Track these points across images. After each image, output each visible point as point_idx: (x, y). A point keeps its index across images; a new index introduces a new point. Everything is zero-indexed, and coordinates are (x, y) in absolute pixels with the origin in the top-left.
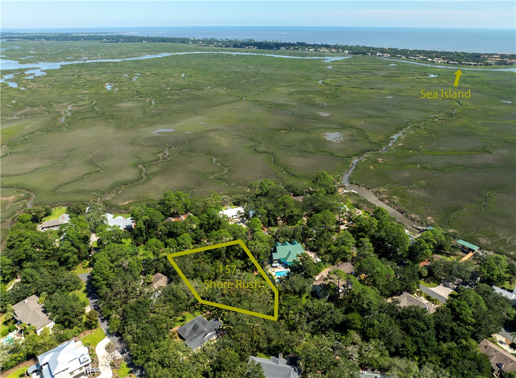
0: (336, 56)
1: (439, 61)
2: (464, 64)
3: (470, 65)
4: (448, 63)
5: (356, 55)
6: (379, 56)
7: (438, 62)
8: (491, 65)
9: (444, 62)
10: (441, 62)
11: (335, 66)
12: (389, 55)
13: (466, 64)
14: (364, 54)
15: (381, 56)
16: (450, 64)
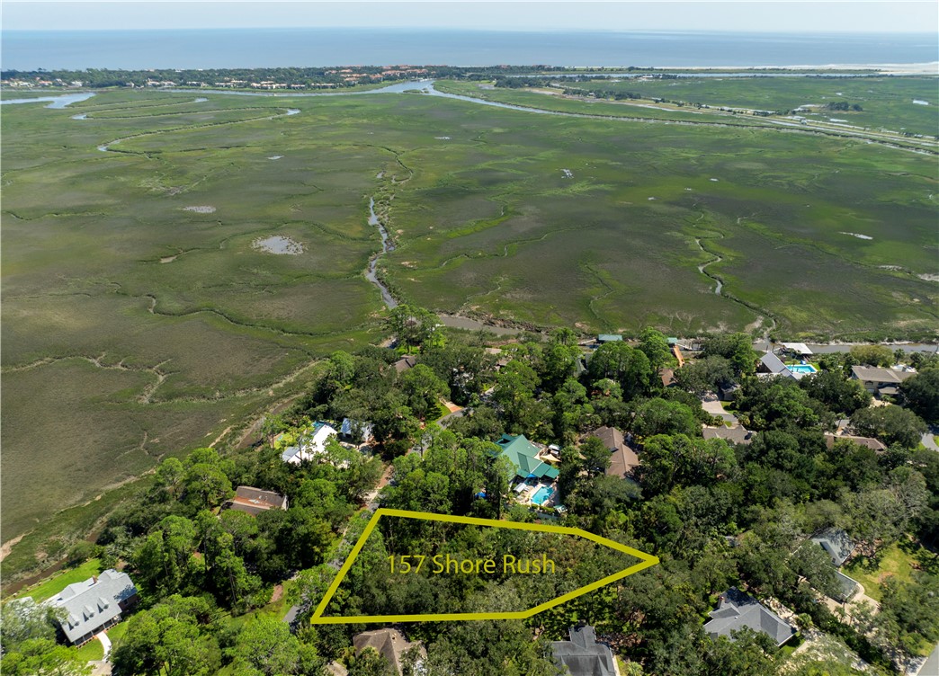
0: (64, 93)
1: (274, 86)
2: (314, 87)
3: (325, 87)
4: (289, 87)
5: (105, 89)
6: (154, 86)
7: (272, 88)
8: (354, 85)
9: (281, 87)
10: (277, 88)
11: (91, 114)
12: (172, 83)
13: (319, 87)
14: (121, 84)
15: (160, 86)
16: (294, 88)
